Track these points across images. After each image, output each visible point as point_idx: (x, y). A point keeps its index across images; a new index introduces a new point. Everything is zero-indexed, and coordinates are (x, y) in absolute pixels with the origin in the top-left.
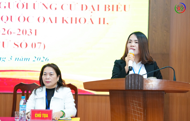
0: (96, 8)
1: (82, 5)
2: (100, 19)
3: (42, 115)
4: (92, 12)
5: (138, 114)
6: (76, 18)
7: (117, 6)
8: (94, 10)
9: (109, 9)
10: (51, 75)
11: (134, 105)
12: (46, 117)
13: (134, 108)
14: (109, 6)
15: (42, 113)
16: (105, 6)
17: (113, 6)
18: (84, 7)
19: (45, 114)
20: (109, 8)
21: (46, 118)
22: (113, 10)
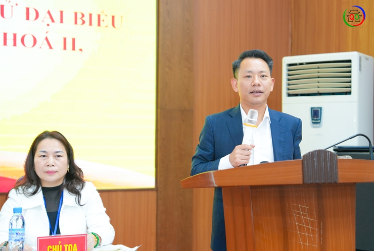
0: (57, 17)
1: (28, 9)
2: (65, 39)
3: (63, 249)
4: (48, 25)
6: (15, 35)
7: (99, 16)
8: (53, 21)
9: (84, 22)
10: (59, 156)
14: (83, 16)
16: (76, 14)
17: (91, 15)
18: (32, 14)
19: (71, 245)
20: (84, 19)
22: (91, 24)
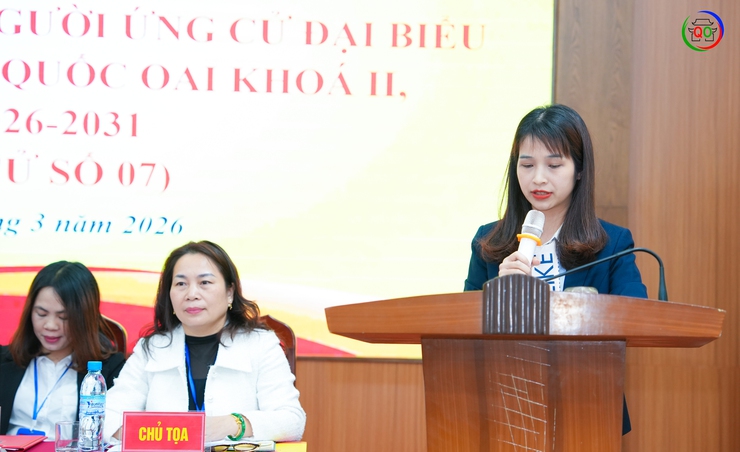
0: (360, 36)
1: (309, 25)
2: (374, 76)
3: (165, 434)
4: (344, 51)
5: (529, 426)
6: (286, 73)
7: (439, 28)
8: (353, 43)
9: (409, 42)
10: (204, 283)
11: (512, 392)
12: (179, 441)
13: (512, 403)
14: (408, 29)
15: (164, 426)
16: (395, 27)
17: (423, 28)
18: (317, 33)
19: (178, 430)
20: (409, 35)
21: (182, 445)
22: (422, 44)
